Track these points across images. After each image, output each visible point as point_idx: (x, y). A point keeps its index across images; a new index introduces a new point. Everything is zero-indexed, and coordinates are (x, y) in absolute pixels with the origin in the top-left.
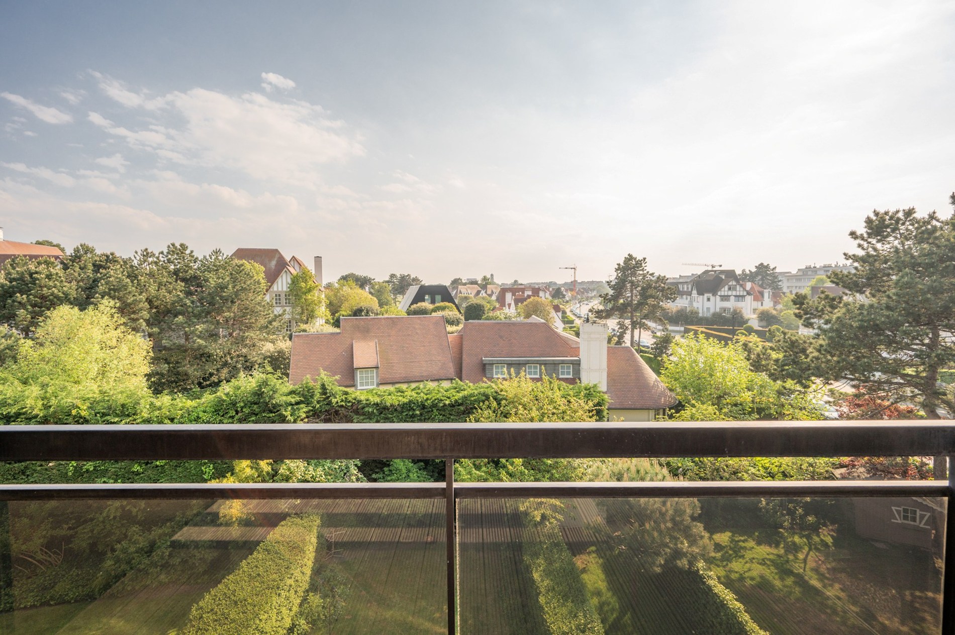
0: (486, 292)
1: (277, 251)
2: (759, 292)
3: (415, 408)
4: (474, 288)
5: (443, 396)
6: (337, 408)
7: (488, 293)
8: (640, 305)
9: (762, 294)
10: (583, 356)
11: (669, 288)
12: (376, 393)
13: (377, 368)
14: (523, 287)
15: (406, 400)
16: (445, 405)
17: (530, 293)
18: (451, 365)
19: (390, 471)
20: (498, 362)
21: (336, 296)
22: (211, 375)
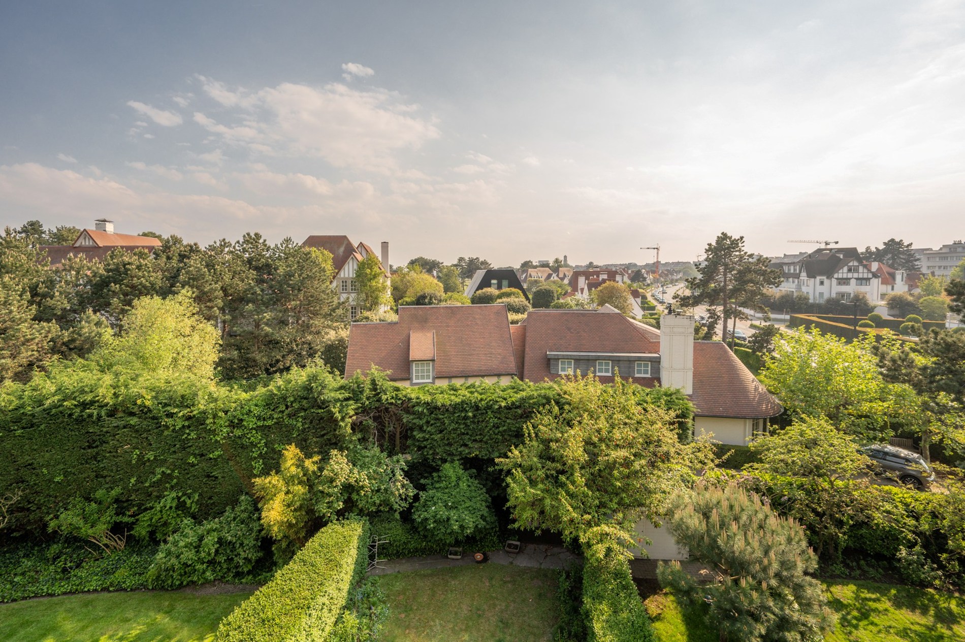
0: (558, 276)
1: (345, 237)
2: (889, 274)
3: (467, 409)
4: (545, 271)
5: (499, 397)
6: (387, 406)
7: (560, 276)
8: (735, 292)
9: (893, 276)
10: (664, 353)
11: (772, 272)
12: (428, 391)
13: (433, 360)
14: (599, 269)
15: (458, 400)
16: (500, 407)
17: (605, 277)
18: (512, 359)
19: (439, 477)
20: (564, 357)
21: (402, 281)
22: (278, 361)
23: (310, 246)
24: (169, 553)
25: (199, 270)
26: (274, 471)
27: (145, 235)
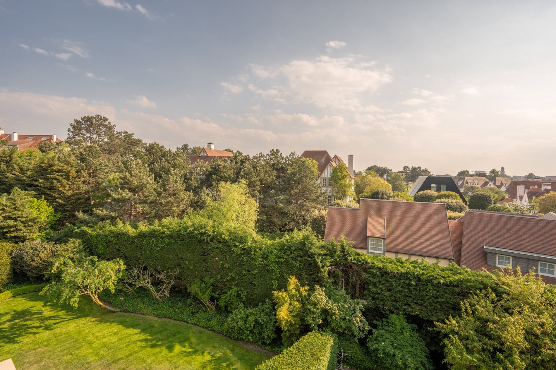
0: (494, 184)
1: (326, 152)
3: (411, 278)
4: (482, 179)
5: (438, 275)
6: (351, 264)
7: (496, 184)
12: (380, 259)
13: (384, 239)
14: (540, 180)
15: (403, 270)
16: (439, 283)
17: (549, 187)
18: (450, 247)
19: (388, 322)
20: (501, 253)
21: (362, 181)
22: (286, 225)
23: (306, 157)
24: (233, 320)
25: (250, 169)
26: (284, 289)
27: (226, 150)
